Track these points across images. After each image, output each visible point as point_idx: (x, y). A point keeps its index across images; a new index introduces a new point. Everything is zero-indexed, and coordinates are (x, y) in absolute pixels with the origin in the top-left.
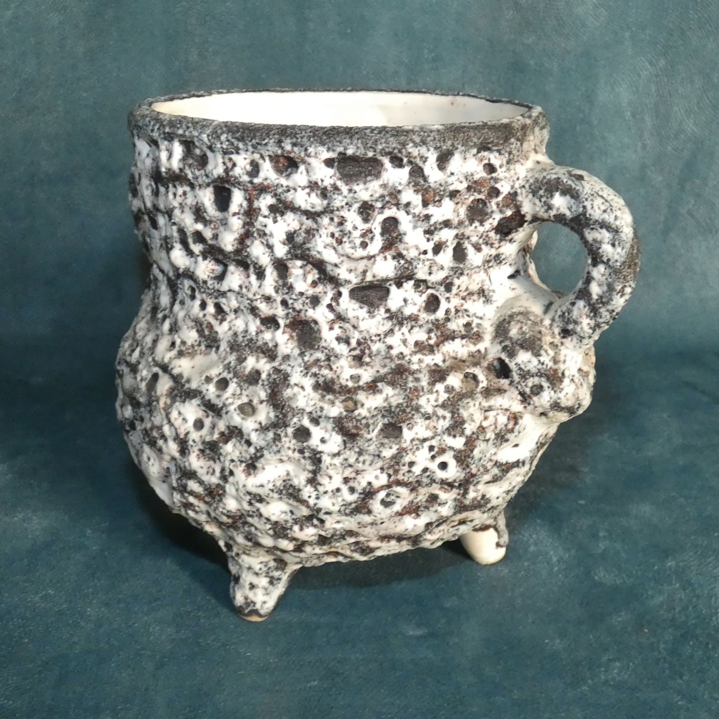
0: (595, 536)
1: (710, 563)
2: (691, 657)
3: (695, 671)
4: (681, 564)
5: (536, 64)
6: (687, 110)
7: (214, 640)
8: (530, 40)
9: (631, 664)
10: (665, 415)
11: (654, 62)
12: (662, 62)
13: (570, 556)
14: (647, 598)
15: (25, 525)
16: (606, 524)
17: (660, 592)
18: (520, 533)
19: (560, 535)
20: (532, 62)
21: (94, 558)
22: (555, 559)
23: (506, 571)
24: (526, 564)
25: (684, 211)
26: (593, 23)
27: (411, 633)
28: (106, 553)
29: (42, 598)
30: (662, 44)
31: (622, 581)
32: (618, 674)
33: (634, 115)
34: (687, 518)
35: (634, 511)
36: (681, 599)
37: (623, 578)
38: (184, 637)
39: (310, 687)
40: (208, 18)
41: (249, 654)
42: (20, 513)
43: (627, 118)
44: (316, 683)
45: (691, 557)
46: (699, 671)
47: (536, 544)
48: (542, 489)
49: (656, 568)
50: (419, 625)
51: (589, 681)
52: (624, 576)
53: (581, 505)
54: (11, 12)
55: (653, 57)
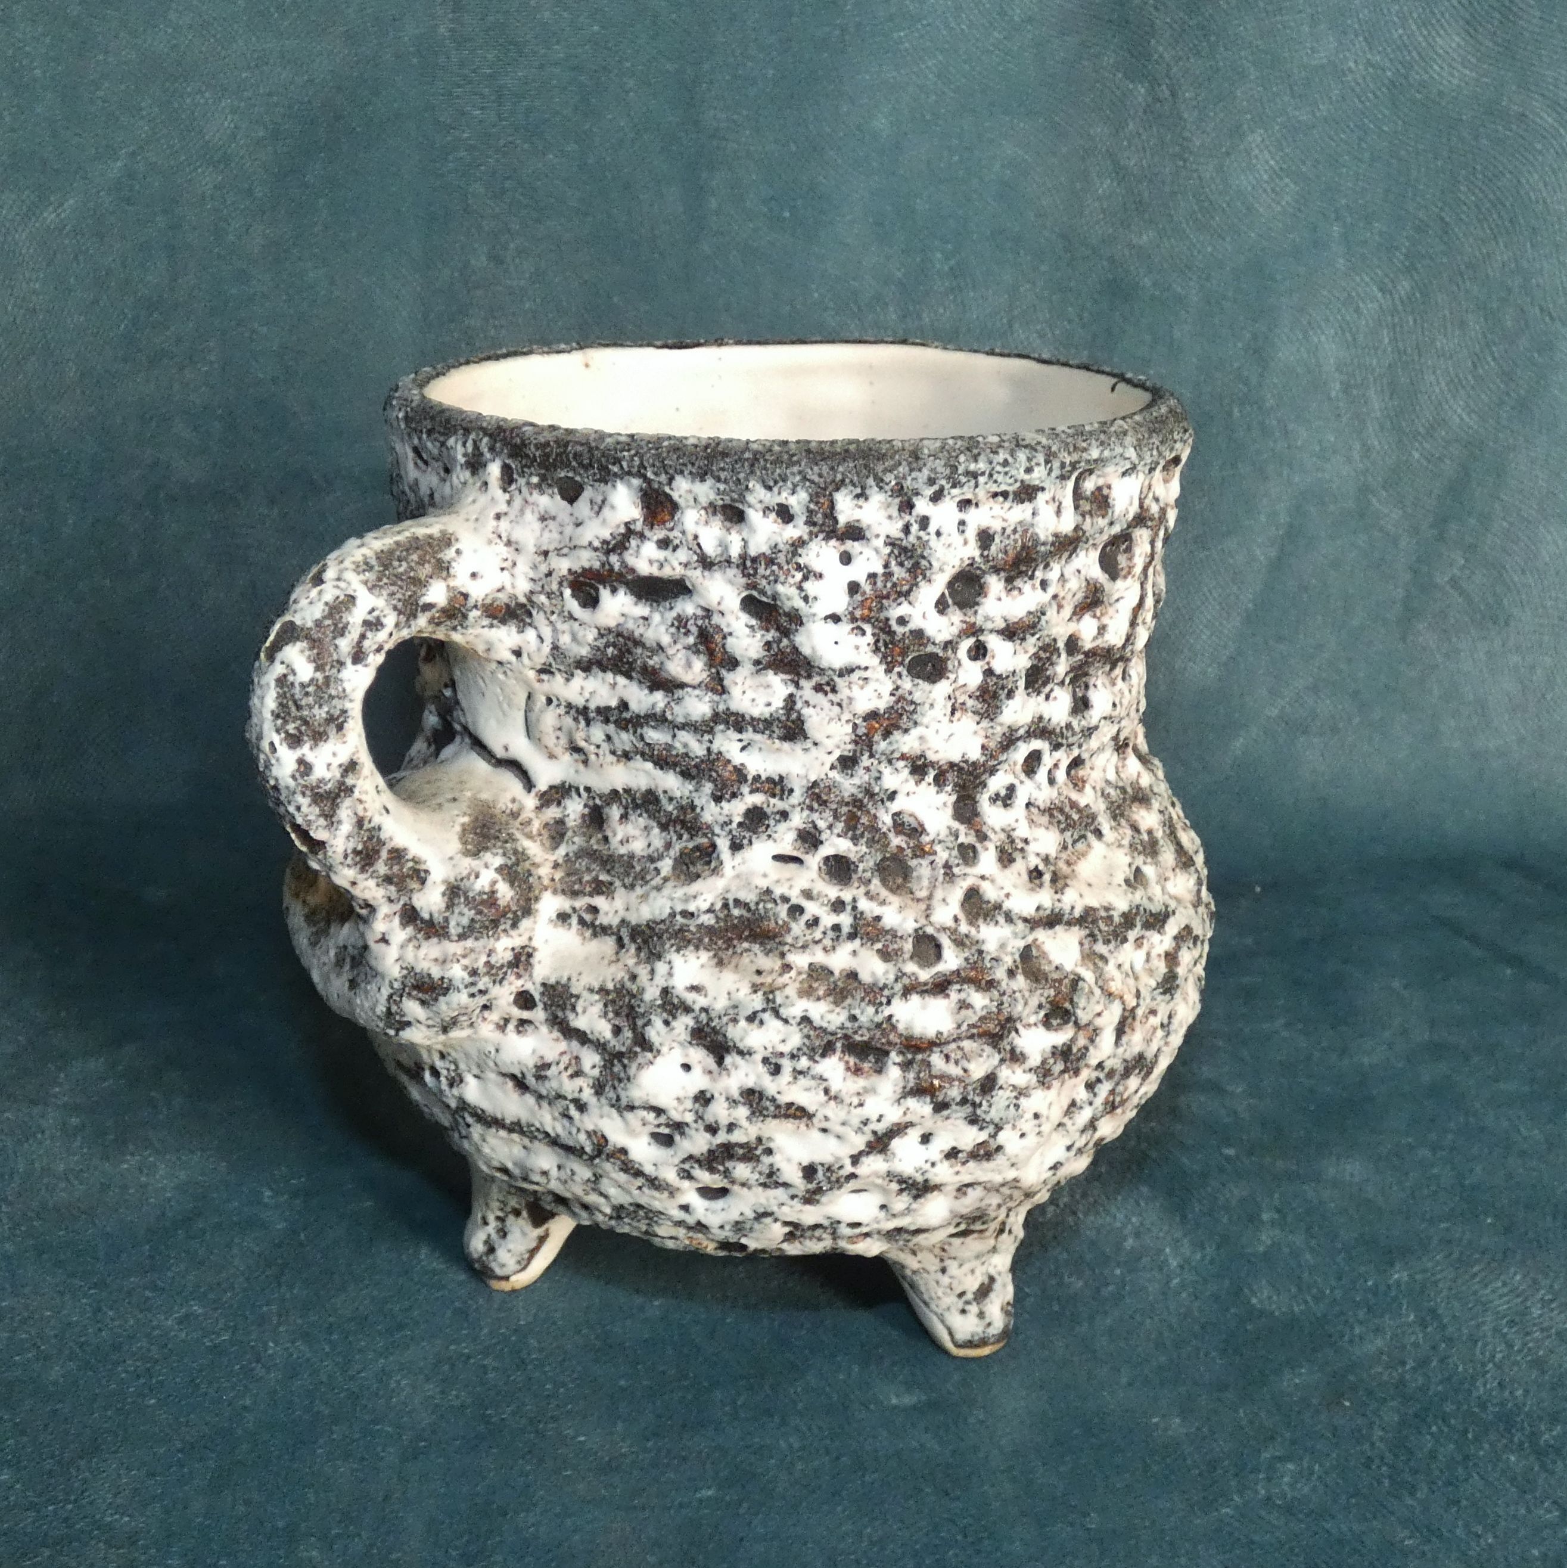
0: (1253, 1219)
1: (1475, 1275)
2: (1433, 1455)
3: (1440, 1483)
4: (1418, 1277)
5: (1154, 284)
6: (1452, 381)
7: (514, 1414)
8: (1145, 237)
9: (1317, 1467)
10: (1396, 984)
11: (1390, 285)
12: (1405, 286)
13: (1203, 1257)
14: (1351, 1341)
15: (143, 1179)
16: (1276, 1196)
17: (1378, 1330)
18: (1107, 1212)
19: (1184, 1217)
20: (1147, 281)
21: (279, 1246)
22: (1174, 1263)
23: (1080, 1283)
24: (1118, 1272)
25: (1441, 579)
26: (1270, 206)
27: (894, 1401)
28: (302, 1236)
29: (180, 1322)
30: (1404, 250)
31: (1303, 1307)
32: (1292, 1486)
33: (1346, 388)
34: (1433, 1188)
35: (1332, 1171)
36: (1416, 1345)
37: (1306, 1302)
38: (457, 1403)
39: (701, 1501)
40: (508, 184)
41: (582, 1439)
42: (133, 1154)
43: (1333, 394)
44: (710, 1493)
45: (1438, 1263)
46: (1449, 1483)
47: (1137, 1235)
48: (1153, 1124)
49: (1370, 1283)
50: (909, 1386)
51: (1236, 1498)
52: (1309, 1298)
53: (1228, 1159)
54: (119, 164)
55: (1387, 275)
